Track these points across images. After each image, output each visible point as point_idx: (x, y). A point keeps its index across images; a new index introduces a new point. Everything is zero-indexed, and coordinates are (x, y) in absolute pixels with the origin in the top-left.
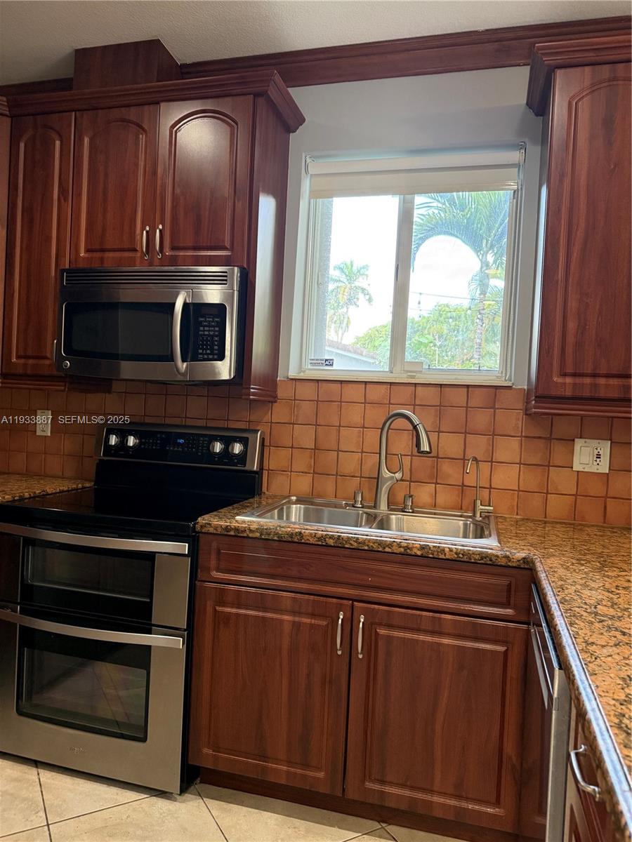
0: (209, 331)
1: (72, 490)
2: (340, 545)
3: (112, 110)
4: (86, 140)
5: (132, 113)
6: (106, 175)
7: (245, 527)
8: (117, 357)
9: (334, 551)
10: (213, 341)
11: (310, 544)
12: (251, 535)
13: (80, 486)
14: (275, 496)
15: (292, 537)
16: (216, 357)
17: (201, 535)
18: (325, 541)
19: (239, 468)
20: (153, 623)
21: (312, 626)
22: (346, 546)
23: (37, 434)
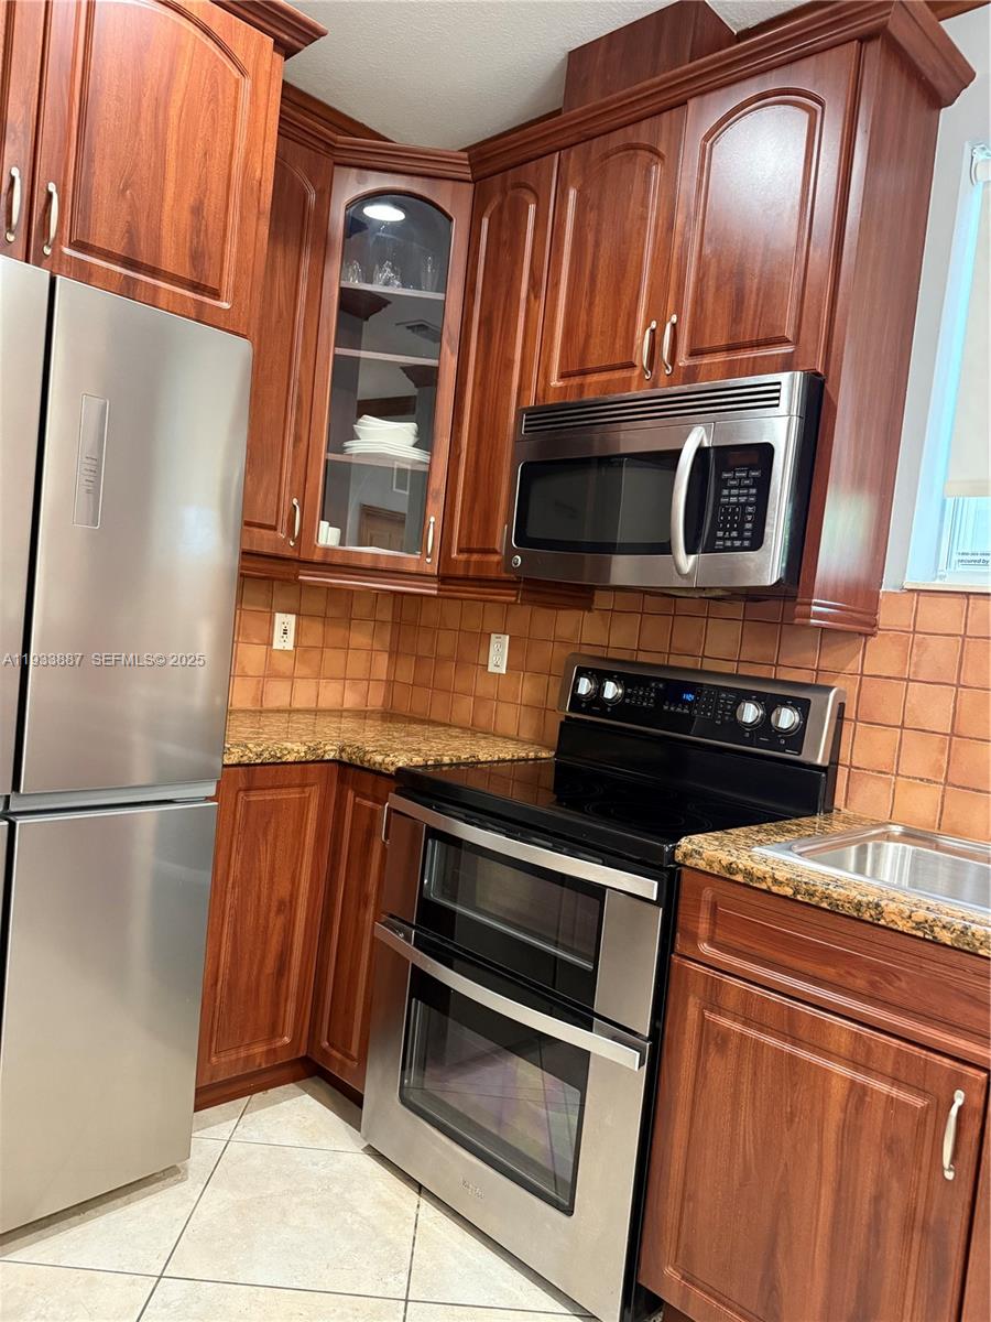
0: (738, 496)
1: (519, 760)
2: (966, 948)
3: (611, 134)
4: (572, 194)
5: (642, 133)
6: (597, 244)
7: (765, 873)
8: (613, 548)
9: (955, 957)
10: (744, 514)
11: (897, 931)
12: (775, 889)
13: (532, 755)
14: (859, 820)
15: (859, 910)
16: (746, 543)
17: (683, 869)
18: (932, 931)
19: (789, 755)
20: (595, 1010)
21: (890, 1100)
22: (981, 952)
23: (489, 670)
